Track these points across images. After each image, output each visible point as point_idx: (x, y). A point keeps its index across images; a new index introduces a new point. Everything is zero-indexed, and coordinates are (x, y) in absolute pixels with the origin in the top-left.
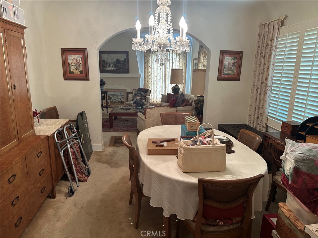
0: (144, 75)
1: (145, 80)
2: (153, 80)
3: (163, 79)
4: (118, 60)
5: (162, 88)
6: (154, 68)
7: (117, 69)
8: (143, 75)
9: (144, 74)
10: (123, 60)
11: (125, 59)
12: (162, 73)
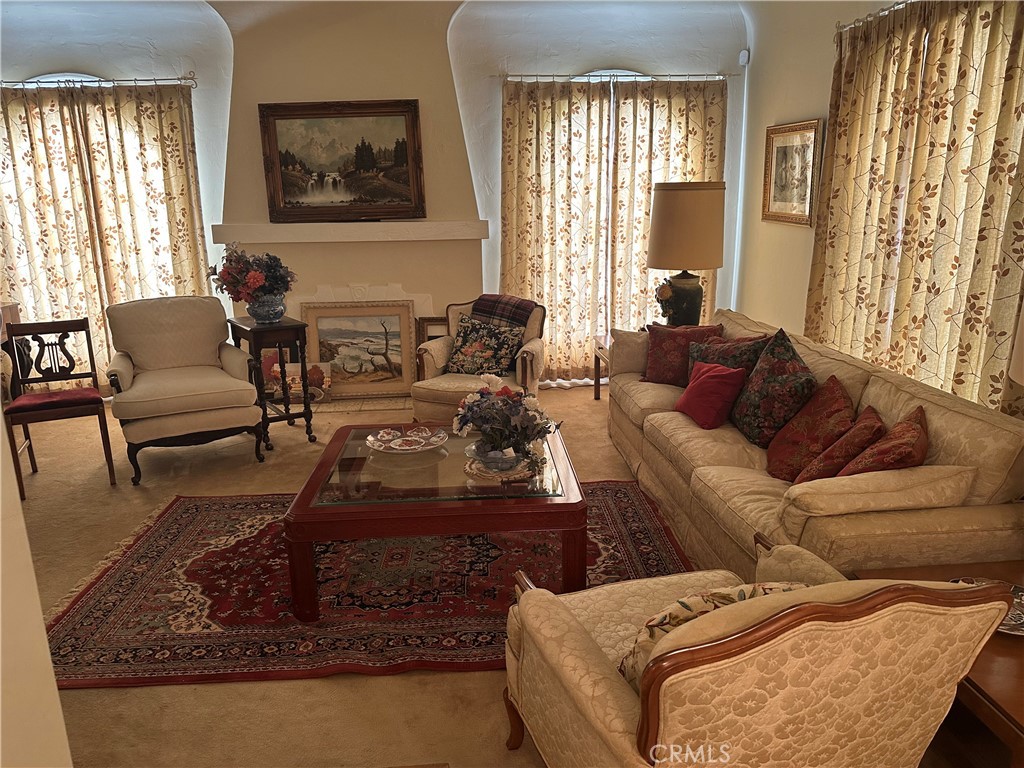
0: (504, 225)
1: (508, 250)
2: (547, 247)
3: (602, 240)
4: (364, 151)
5: (596, 286)
6: (552, 189)
7: (361, 200)
8: (495, 228)
9: (503, 218)
10: (392, 147)
11: (401, 146)
12: (593, 214)
